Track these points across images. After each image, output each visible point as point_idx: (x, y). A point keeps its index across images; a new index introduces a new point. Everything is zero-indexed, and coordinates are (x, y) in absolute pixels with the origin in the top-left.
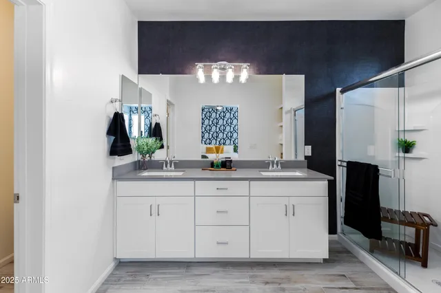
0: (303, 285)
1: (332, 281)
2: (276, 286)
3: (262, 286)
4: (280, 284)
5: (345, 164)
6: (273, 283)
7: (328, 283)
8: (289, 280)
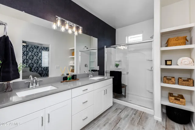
0: (113, 118)
1: (116, 112)
2: (108, 124)
3: (105, 127)
4: (108, 122)
5: (109, 72)
6: (106, 123)
7: (116, 113)
8: (108, 119)
